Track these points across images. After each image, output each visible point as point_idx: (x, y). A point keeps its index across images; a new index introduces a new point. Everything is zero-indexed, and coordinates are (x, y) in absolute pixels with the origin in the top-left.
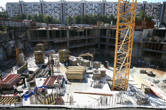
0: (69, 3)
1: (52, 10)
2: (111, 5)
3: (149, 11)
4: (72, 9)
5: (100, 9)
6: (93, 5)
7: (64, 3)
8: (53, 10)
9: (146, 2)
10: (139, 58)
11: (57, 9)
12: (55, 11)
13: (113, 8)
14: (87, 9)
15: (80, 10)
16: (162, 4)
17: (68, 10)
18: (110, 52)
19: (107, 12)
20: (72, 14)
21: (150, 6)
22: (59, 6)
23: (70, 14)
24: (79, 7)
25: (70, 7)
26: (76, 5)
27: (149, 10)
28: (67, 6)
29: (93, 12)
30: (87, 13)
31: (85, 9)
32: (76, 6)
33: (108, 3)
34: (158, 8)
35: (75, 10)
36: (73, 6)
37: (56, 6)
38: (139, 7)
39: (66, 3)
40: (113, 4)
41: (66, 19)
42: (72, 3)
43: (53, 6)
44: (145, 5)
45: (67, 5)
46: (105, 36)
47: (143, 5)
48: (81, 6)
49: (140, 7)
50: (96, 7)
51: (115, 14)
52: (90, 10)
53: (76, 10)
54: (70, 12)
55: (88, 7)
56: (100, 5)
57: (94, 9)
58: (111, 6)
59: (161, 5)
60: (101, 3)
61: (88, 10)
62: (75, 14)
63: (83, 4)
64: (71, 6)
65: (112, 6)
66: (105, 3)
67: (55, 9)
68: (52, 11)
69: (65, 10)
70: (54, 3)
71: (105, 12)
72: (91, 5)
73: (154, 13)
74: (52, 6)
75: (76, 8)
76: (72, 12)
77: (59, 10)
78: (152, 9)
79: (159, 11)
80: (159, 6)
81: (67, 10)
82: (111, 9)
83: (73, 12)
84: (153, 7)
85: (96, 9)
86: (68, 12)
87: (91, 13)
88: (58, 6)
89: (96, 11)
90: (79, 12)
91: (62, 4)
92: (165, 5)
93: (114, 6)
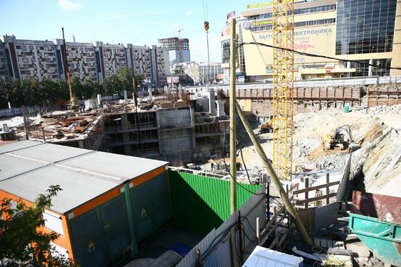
2: (27, 47)
3: (109, 59)
9: (102, 43)
10: (194, 151)
13: (36, 54)
16: (126, 47)
19: (22, 66)
21: (108, 50)
33: (20, 42)
34: (122, 53)
38: (91, 53)
40: (34, 47)
44: (101, 48)
46: (121, 129)
47: (98, 49)
49: (93, 52)
51: (43, 69)
58: (28, 51)
59: (125, 49)
66: (12, 43)
73: (118, 64)
78: (113, 57)
79: (124, 60)
80: (122, 51)
82: (30, 57)
84: (113, 53)
92: (131, 49)
93: (38, 52)
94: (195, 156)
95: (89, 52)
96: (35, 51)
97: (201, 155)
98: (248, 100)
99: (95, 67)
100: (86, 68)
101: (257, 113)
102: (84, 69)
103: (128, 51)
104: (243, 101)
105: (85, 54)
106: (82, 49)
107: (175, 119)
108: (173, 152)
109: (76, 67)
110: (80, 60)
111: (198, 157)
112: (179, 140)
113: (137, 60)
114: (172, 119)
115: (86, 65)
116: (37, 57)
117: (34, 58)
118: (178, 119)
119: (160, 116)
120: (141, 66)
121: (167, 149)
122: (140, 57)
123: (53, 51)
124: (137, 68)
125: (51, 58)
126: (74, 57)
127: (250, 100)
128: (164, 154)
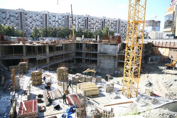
0: (29, 12)
1: (6, 19)
4: (33, 19)
5: (63, 21)
6: (57, 17)
7: (23, 12)
8: (8, 19)
10: (115, 69)
11: (13, 18)
12: (11, 21)
14: (50, 20)
15: (42, 21)
17: (28, 20)
18: (87, 66)
20: (33, 25)
21: (108, 21)
22: (17, 15)
23: (31, 25)
24: (41, 18)
25: (30, 17)
26: (37, 15)
27: (108, 24)
28: (26, 16)
29: (57, 24)
30: (50, 25)
31: (48, 21)
32: (38, 17)
34: (115, 23)
35: (36, 20)
36: (34, 16)
37: (12, 15)
38: (100, 21)
39: (25, 12)
41: (25, 31)
42: (32, 12)
43: (8, 15)
44: (104, 20)
45: (26, 14)
46: (82, 50)
47: (103, 20)
48: (43, 17)
50: (60, 19)
51: (79, 27)
52: (54, 21)
53: (38, 21)
54: (31, 23)
55: (51, 19)
56: (63, 17)
57: (58, 21)
59: (117, 21)
60: (64, 15)
61: (52, 22)
62: (36, 25)
63: (46, 15)
64: (32, 16)
65: (75, 19)
66: (68, 16)
67: (11, 17)
68: (7, 21)
69: (25, 20)
70: (10, 11)
71: (69, 25)
72: (54, 16)
73: (112, 28)
74: (6, 15)
75: (38, 19)
76: (32, 23)
77: (17, 19)
78: (110, 24)
79: (115, 26)
80: (115, 22)
81: (26, 20)
83: (34, 23)
84: (110, 22)
85: (60, 21)
86: (28, 23)
87: (54, 25)
88: (15, 15)
89: (60, 23)
90: (41, 23)
91: (21, 13)
92: (119, 21)
93: (78, 20)
94: (116, 72)
95: (99, 21)
96: (77, 19)
97: (119, 72)
98: (167, 49)
99: (101, 28)
100: (97, 28)
101: (172, 57)
102: (96, 28)
103: (118, 22)
104: (164, 49)
105: (97, 22)
106: (96, 20)
107: (108, 50)
108: (105, 67)
109: (92, 27)
110: (95, 24)
111: (117, 73)
112: (108, 61)
113: (122, 26)
114: (106, 49)
115: (97, 26)
116: (77, 21)
117: (76, 22)
118: (109, 50)
119: (100, 47)
120: (124, 29)
121: (102, 65)
122: (124, 25)
123: (84, 20)
124: (122, 30)
125: (83, 22)
126: (92, 23)
127: (169, 49)
128: (99, 67)
